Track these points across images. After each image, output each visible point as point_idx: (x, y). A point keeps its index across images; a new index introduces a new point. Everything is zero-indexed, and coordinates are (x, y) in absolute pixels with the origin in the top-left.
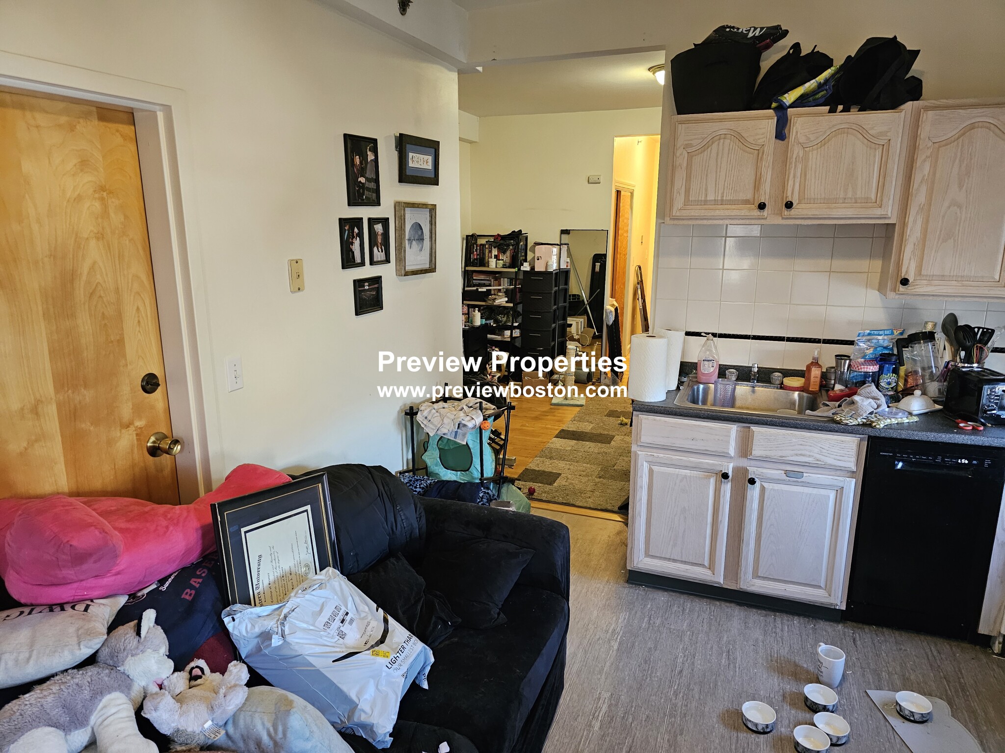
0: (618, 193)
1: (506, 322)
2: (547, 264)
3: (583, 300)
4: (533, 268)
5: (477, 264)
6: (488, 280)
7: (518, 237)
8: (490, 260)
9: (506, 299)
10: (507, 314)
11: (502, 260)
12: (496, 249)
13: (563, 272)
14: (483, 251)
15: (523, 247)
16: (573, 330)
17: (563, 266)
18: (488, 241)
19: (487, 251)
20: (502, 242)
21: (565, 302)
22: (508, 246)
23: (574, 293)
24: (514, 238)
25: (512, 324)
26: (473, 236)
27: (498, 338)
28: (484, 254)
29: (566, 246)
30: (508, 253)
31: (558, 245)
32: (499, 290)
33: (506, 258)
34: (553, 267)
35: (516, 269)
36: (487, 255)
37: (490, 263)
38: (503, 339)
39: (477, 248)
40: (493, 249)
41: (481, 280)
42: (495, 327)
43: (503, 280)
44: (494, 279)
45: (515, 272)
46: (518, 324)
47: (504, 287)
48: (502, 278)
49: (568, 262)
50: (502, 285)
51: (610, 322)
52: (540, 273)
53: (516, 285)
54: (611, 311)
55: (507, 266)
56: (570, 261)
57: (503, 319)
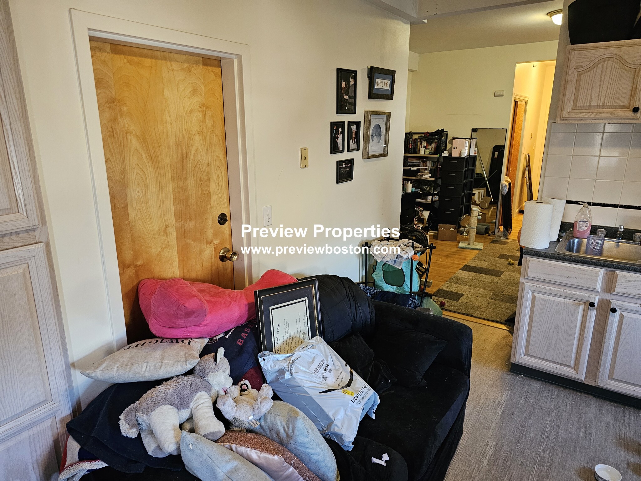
0: (516, 102)
1: (429, 190)
2: (460, 152)
3: (484, 177)
4: (450, 154)
5: (411, 152)
6: (418, 163)
7: (441, 134)
8: (421, 149)
10: (430, 185)
11: (429, 149)
12: (425, 142)
13: (471, 157)
14: (416, 143)
15: (444, 140)
16: (476, 197)
17: (472, 153)
18: (420, 137)
19: (419, 143)
20: (429, 137)
21: (472, 178)
22: (434, 139)
23: (478, 172)
24: (438, 134)
25: (433, 192)
26: (409, 133)
27: (423, 201)
28: (417, 145)
29: (475, 140)
30: (433, 144)
31: (469, 139)
32: (426, 169)
33: (432, 148)
34: (465, 154)
35: (438, 155)
36: (418, 146)
37: (421, 151)
38: (426, 202)
39: (412, 141)
40: (423, 142)
41: (414, 162)
42: (421, 194)
43: (429, 163)
44: (423, 162)
45: (438, 157)
46: (437, 192)
47: (429, 167)
48: (428, 161)
49: (475, 151)
50: (427, 166)
51: (505, 193)
52: (455, 158)
53: (438, 166)
54: (506, 185)
55: (432, 153)
56: (477, 150)
57: (427, 189)
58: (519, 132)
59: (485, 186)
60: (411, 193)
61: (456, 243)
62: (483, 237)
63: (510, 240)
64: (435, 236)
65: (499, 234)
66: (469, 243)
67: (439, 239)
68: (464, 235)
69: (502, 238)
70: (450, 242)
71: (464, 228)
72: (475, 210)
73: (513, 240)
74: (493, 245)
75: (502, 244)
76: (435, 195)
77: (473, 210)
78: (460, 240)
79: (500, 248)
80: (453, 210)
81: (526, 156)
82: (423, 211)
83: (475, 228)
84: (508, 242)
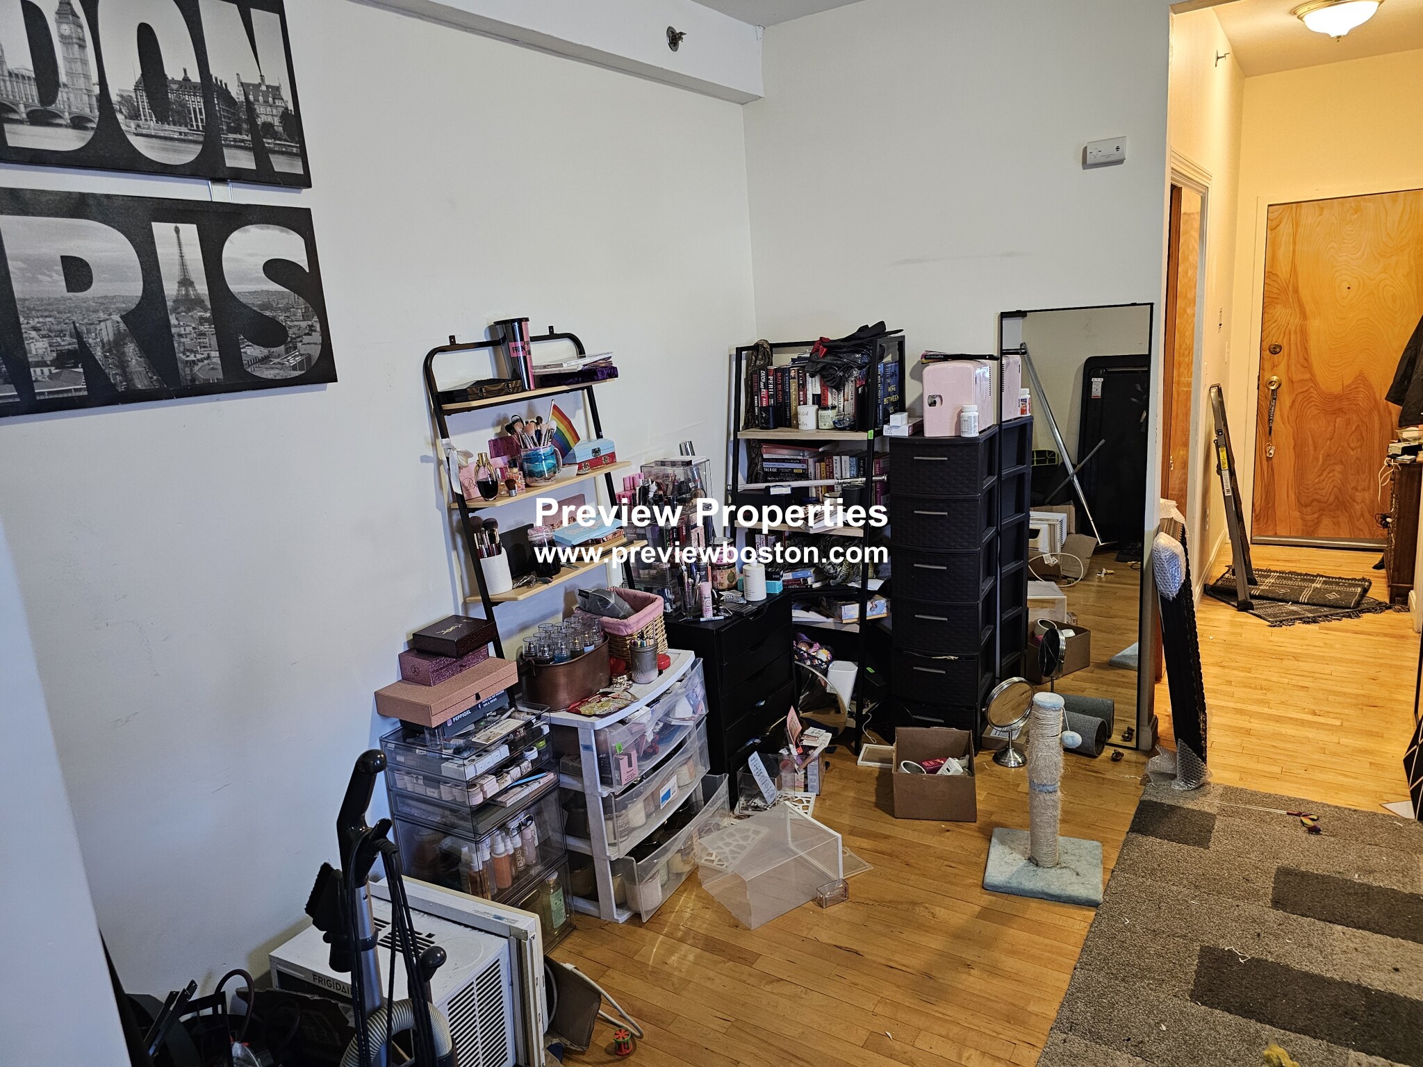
0: (1172, 190)
1: (847, 578)
2: (959, 416)
4: (918, 428)
5: (767, 421)
7: (873, 343)
8: (801, 409)
11: (834, 407)
12: (817, 378)
13: (1011, 430)
14: (783, 384)
15: (893, 368)
17: (1012, 413)
18: (799, 358)
19: (794, 386)
20: (829, 359)
22: (848, 368)
23: (1041, 448)
24: (863, 346)
25: (864, 584)
26: (756, 348)
27: (828, 623)
28: (786, 394)
29: (1018, 357)
30: (849, 389)
31: (991, 357)
32: (830, 489)
33: (844, 401)
34: (977, 420)
35: (870, 434)
36: (793, 397)
37: (802, 419)
38: (839, 628)
39: (768, 379)
40: (809, 379)
41: (783, 460)
42: (817, 589)
43: (838, 462)
44: (816, 459)
45: (869, 441)
46: (882, 582)
47: (842, 481)
48: (835, 458)
49: (1024, 400)
50: (835, 476)
51: (1173, 591)
52: (939, 444)
53: (872, 476)
54: (1174, 556)
55: (847, 424)
56: (1029, 396)
57: (838, 570)
58: (1189, 311)
59: (1068, 496)
61: (976, 834)
62: (1093, 774)
63: (1217, 801)
64: (885, 780)
65: (1160, 762)
66: (1034, 842)
67: (897, 813)
68: (1007, 763)
69: (1178, 786)
70: (948, 831)
71: (1005, 729)
72: (1050, 705)
73: (1230, 793)
74: (1147, 853)
75: (1186, 843)
76: (873, 593)
77: (1040, 707)
78: (992, 813)
79: (1185, 882)
80: (951, 660)
81: (1212, 395)
82: (828, 666)
83: (1056, 791)
84: (1212, 817)
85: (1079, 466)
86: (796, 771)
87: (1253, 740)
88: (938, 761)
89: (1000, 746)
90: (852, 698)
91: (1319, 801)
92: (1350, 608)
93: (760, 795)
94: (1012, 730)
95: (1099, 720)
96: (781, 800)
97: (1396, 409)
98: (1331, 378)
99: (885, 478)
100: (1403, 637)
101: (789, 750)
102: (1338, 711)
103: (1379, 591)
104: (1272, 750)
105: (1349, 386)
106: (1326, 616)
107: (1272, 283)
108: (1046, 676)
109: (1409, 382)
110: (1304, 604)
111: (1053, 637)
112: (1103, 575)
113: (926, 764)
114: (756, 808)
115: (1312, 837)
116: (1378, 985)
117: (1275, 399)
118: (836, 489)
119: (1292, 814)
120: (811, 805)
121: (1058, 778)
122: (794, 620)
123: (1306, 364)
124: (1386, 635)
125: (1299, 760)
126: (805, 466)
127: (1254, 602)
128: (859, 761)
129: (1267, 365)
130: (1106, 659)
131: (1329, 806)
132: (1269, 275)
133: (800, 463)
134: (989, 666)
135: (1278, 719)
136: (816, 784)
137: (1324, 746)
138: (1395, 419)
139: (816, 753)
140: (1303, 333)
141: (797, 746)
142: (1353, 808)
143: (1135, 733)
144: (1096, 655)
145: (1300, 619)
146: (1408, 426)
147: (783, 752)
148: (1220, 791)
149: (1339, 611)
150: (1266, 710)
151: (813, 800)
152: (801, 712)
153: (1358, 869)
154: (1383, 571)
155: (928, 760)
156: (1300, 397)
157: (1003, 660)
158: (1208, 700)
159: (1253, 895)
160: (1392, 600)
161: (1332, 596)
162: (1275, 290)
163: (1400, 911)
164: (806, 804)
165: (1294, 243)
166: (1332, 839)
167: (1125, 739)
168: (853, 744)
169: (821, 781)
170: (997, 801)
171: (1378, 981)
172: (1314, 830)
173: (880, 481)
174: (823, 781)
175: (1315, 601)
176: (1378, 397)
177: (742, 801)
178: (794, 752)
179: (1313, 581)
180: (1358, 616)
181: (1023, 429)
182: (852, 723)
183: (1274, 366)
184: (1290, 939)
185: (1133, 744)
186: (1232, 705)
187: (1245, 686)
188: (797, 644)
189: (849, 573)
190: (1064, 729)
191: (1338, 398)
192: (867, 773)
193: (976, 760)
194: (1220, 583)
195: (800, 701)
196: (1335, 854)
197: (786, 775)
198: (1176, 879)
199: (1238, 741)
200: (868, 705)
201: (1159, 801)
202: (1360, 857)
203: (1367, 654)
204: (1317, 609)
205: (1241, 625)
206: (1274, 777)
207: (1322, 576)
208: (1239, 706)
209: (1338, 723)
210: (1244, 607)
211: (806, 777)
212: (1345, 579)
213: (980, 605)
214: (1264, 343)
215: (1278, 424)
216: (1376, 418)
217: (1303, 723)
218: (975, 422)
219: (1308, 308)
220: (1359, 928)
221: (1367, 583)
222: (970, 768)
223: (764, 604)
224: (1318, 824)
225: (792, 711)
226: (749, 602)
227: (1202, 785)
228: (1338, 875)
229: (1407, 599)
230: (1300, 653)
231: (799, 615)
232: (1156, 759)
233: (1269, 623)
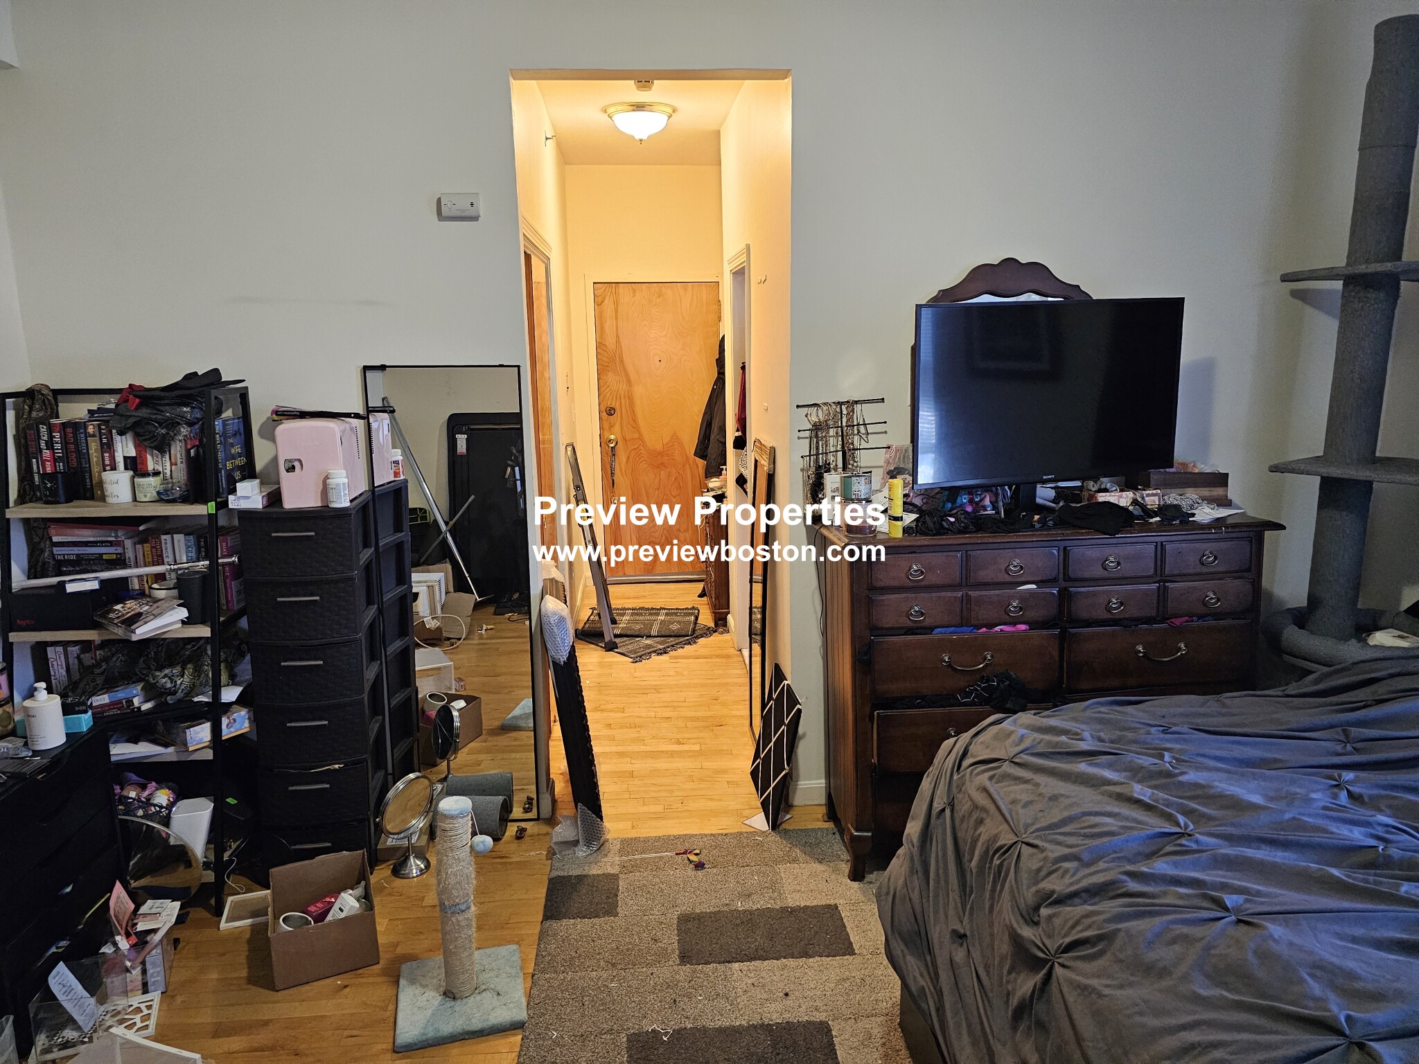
0: (528, 257)
1: (192, 691)
2: (324, 483)
4: (274, 498)
5: (59, 493)
6: (111, 544)
7: (207, 395)
8: (108, 476)
9: (183, 613)
10: (194, 662)
12: (129, 437)
13: (385, 495)
14: (77, 443)
15: (235, 425)
16: (422, 607)
17: (384, 477)
18: (100, 410)
19: (94, 446)
20: (144, 412)
22: (173, 425)
24: (192, 397)
25: (216, 694)
26: (30, 395)
27: (167, 753)
28: (84, 456)
29: (386, 415)
30: (177, 449)
31: (357, 416)
32: (160, 577)
33: (170, 466)
34: (349, 489)
35: (211, 507)
36: (94, 460)
37: (110, 489)
38: (184, 757)
39: (51, 437)
40: (117, 437)
41: (86, 544)
42: (149, 712)
43: (169, 541)
44: (136, 539)
45: (210, 515)
46: (240, 689)
47: (176, 567)
48: (163, 537)
49: (396, 462)
50: (166, 560)
51: (563, 657)
52: (301, 517)
53: (218, 558)
54: (562, 620)
55: (178, 496)
56: (401, 458)
57: (179, 682)
58: (546, 375)
59: (444, 554)
60: (61, 751)
61: (380, 979)
62: (499, 860)
63: (618, 858)
64: (259, 941)
65: (564, 831)
66: (449, 971)
67: (278, 984)
68: (409, 874)
69: (581, 852)
70: (346, 987)
71: (402, 835)
72: (457, 812)
73: (628, 845)
74: (563, 941)
75: (597, 916)
76: (230, 704)
77: (445, 817)
78: (396, 945)
79: (602, 963)
80: (335, 770)
81: (569, 453)
82: (170, 811)
83: (469, 908)
84: (615, 877)
85: (451, 523)
86: (128, 970)
87: (637, 782)
88: (328, 899)
89: (399, 854)
90: (209, 842)
91: (698, 833)
92: (688, 636)
93: (71, 1022)
94: (411, 834)
95: (501, 798)
96: (107, 1018)
97: (701, 463)
98: (654, 439)
99: (235, 559)
100: (728, 657)
101: (115, 944)
102: (695, 735)
103: (706, 619)
104: (653, 789)
105: (667, 444)
106: (673, 646)
107: (602, 352)
108: (441, 758)
109: (709, 440)
110: (655, 637)
111: (446, 712)
112: (483, 632)
113: (312, 909)
114: (66, 1045)
115: (699, 873)
116: (776, 1018)
117: (614, 455)
118: (168, 576)
119: (680, 854)
120: (154, 1012)
121: (471, 891)
122: (113, 759)
123: (636, 427)
124: (718, 656)
125: (675, 794)
126: (120, 550)
127: (617, 640)
128: (223, 925)
129: (606, 426)
130: (497, 723)
131: (706, 835)
132: (600, 346)
133: (111, 546)
134: (380, 763)
135: (654, 755)
136: (160, 978)
137: (692, 774)
138: (701, 471)
139: (157, 937)
140: (630, 398)
141: (128, 935)
142: (724, 832)
143: (535, 802)
144: (488, 722)
145: (655, 652)
146: (712, 477)
147: (107, 949)
148: (618, 846)
149: (682, 639)
150: (643, 748)
151: (156, 1005)
152: (132, 882)
153: (740, 895)
154: (705, 598)
155: (313, 903)
156: (633, 453)
157: (395, 751)
158: (596, 749)
159: (663, 955)
160: (716, 625)
161: (675, 627)
162: (605, 359)
163: (777, 930)
164: (146, 1012)
165: (617, 318)
166: (715, 870)
167: (526, 810)
168: (213, 901)
169: (169, 969)
170: (400, 927)
171: (775, 1013)
172: (699, 866)
173: (229, 564)
174: (171, 968)
175: (663, 633)
176: (688, 452)
177: (41, 1040)
178: (123, 944)
179: (658, 614)
180: (695, 643)
181: (397, 492)
182: (209, 877)
183: (611, 426)
184: (701, 995)
185: (533, 814)
186: (614, 749)
187: (621, 728)
188: (122, 789)
189: (194, 684)
190: (474, 834)
191: (661, 454)
192: (234, 936)
193: (373, 879)
194: (587, 626)
195: (130, 868)
196: (719, 886)
197: (113, 982)
198: (593, 962)
199: (625, 787)
200: (230, 847)
201: (566, 874)
202: (738, 882)
203: (708, 677)
204: (665, 641)
205: (610, 665)
206: (658, 817)
207: (665, 609)
208: (620, 749)
209: (697, 747)
210: (611, 647)
211: (144, 972)
212: (681, 609)
213: (366, 698)
214: (601, 406)
215: (618, 477)
216: (688, 471)
217: (672, 754)
218: (344, 490)
219: (632, 378)
220: (751, 960)
221: (696, 611)
222: (367, 898)
223: (63, 751)
224: (703, 858)
225: (118, 889)
226: (36, 753)
227: (602, 845)
228: (725, 908)
229: (726, 622)
230: (659, 685)
231: (121, 751)
232: (558, 829)
233: (631, 660)
